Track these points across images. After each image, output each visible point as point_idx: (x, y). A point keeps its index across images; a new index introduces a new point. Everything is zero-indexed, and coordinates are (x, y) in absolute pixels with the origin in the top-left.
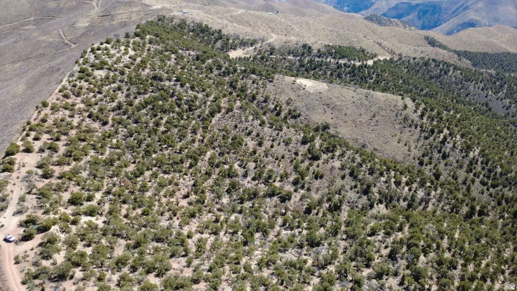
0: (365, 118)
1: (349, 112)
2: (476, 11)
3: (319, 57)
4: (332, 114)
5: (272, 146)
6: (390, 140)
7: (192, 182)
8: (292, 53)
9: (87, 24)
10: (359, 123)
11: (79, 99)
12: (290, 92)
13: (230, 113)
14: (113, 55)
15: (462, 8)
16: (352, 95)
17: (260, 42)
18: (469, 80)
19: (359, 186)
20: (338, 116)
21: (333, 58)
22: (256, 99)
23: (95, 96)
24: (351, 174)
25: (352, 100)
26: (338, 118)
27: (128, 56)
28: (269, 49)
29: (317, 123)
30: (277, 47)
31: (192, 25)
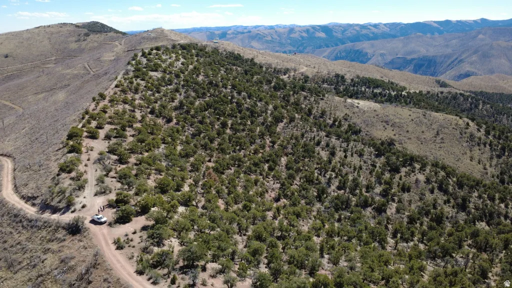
0: (429, 135)
1: (410, 129)
2: (471, 64)
3: (354, 86)
4: (393, 130)
5: (346, 157)
6: (461, 158)
7: (279, 185)
8: (326, 82)
9: (113, 58)
10: (424, 140)
11: (137, 96)
12: (344, 109)
13: (293, 124)
14: (165, 61)
15: (456, 61)
16: (409, 114)
17: (292, 71)
18: (501, 114)
19: (452, 201)
20: (400, 133)
21: (367, 88)
22: (312, 114)
23: (153, 95)
24: (440, 188)
25: (410, 118)
26: (400, 135)
27: (180, 62)
28: (302, 77)
29: (381, 139)
30: (310, 76)
31: (225, 53)
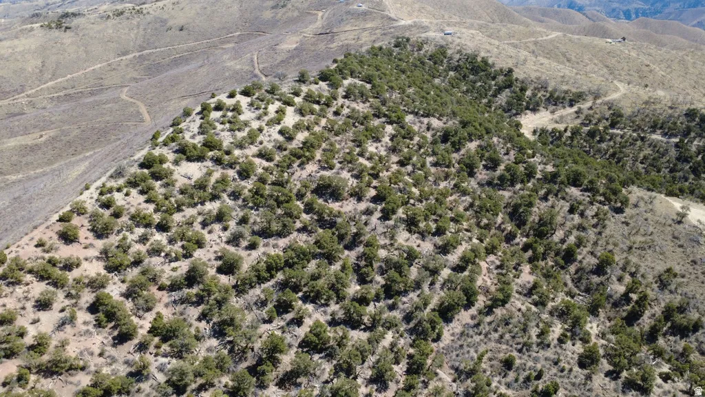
8: (661, 128)
11: (98, 247)
13: (499, 312)
17: (590, 98)
23: (144, 239)
27: (278, 128)
28: (608, 114)
30: (627, 111)
31: (457, 56)
